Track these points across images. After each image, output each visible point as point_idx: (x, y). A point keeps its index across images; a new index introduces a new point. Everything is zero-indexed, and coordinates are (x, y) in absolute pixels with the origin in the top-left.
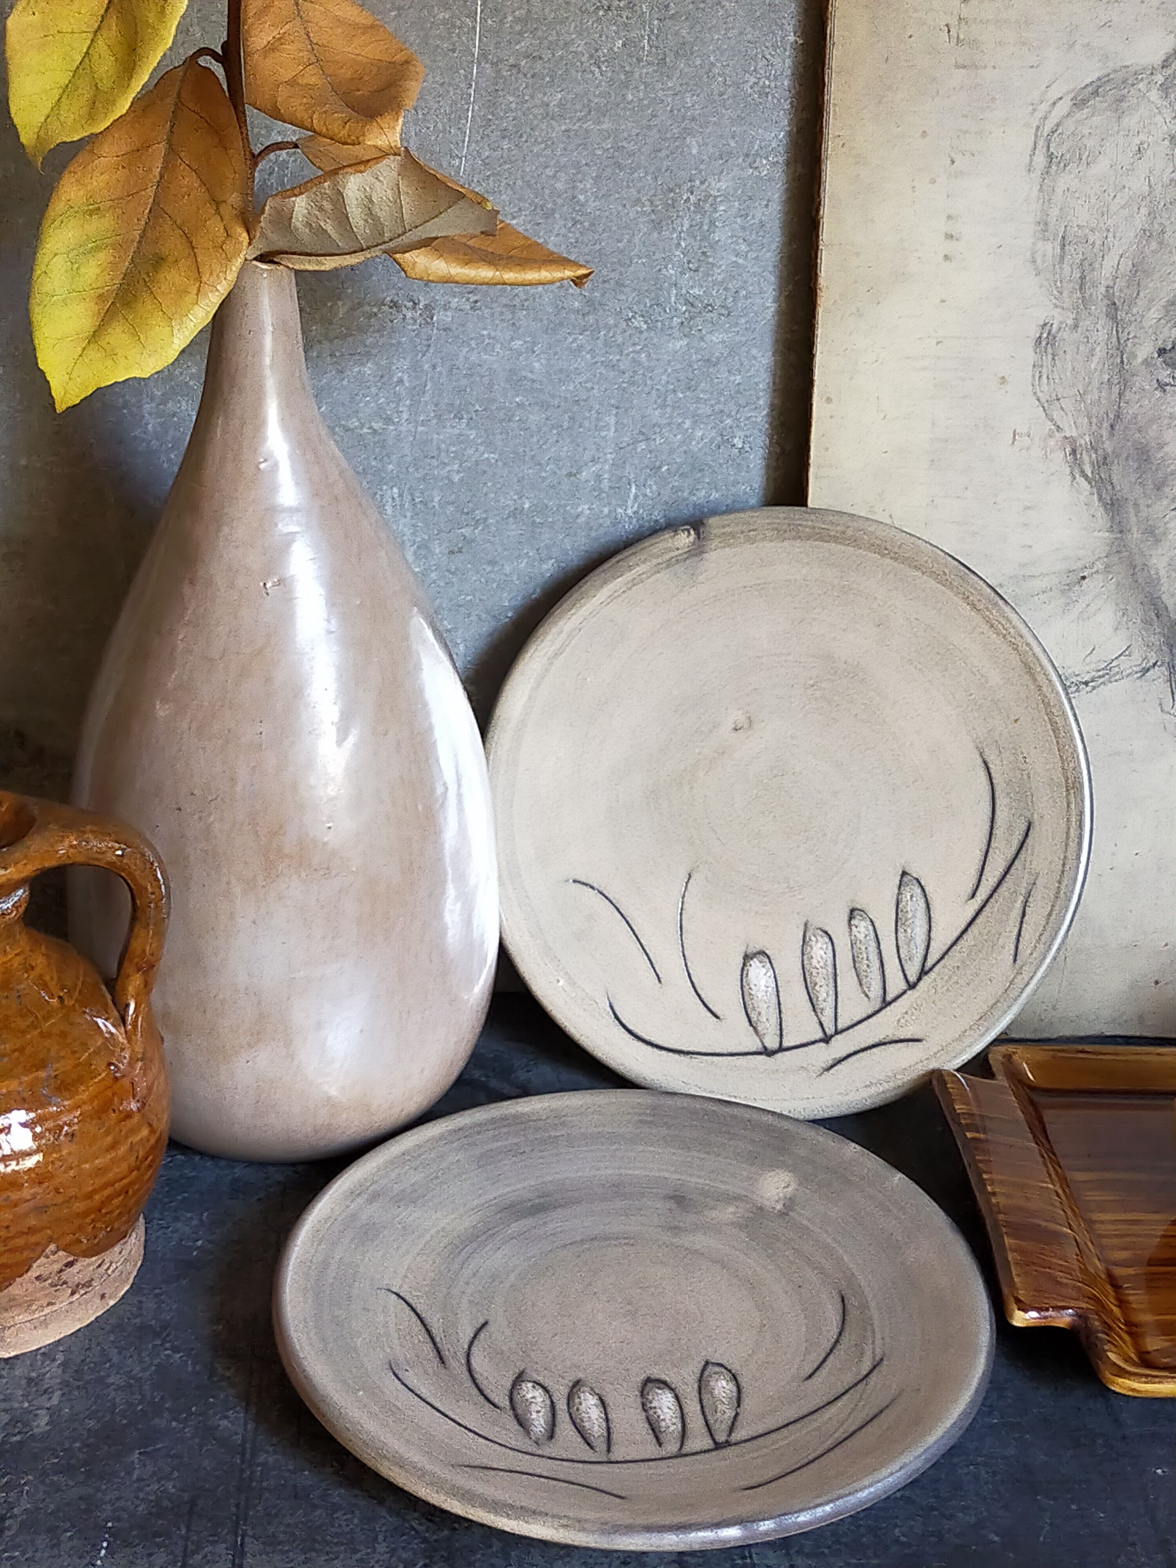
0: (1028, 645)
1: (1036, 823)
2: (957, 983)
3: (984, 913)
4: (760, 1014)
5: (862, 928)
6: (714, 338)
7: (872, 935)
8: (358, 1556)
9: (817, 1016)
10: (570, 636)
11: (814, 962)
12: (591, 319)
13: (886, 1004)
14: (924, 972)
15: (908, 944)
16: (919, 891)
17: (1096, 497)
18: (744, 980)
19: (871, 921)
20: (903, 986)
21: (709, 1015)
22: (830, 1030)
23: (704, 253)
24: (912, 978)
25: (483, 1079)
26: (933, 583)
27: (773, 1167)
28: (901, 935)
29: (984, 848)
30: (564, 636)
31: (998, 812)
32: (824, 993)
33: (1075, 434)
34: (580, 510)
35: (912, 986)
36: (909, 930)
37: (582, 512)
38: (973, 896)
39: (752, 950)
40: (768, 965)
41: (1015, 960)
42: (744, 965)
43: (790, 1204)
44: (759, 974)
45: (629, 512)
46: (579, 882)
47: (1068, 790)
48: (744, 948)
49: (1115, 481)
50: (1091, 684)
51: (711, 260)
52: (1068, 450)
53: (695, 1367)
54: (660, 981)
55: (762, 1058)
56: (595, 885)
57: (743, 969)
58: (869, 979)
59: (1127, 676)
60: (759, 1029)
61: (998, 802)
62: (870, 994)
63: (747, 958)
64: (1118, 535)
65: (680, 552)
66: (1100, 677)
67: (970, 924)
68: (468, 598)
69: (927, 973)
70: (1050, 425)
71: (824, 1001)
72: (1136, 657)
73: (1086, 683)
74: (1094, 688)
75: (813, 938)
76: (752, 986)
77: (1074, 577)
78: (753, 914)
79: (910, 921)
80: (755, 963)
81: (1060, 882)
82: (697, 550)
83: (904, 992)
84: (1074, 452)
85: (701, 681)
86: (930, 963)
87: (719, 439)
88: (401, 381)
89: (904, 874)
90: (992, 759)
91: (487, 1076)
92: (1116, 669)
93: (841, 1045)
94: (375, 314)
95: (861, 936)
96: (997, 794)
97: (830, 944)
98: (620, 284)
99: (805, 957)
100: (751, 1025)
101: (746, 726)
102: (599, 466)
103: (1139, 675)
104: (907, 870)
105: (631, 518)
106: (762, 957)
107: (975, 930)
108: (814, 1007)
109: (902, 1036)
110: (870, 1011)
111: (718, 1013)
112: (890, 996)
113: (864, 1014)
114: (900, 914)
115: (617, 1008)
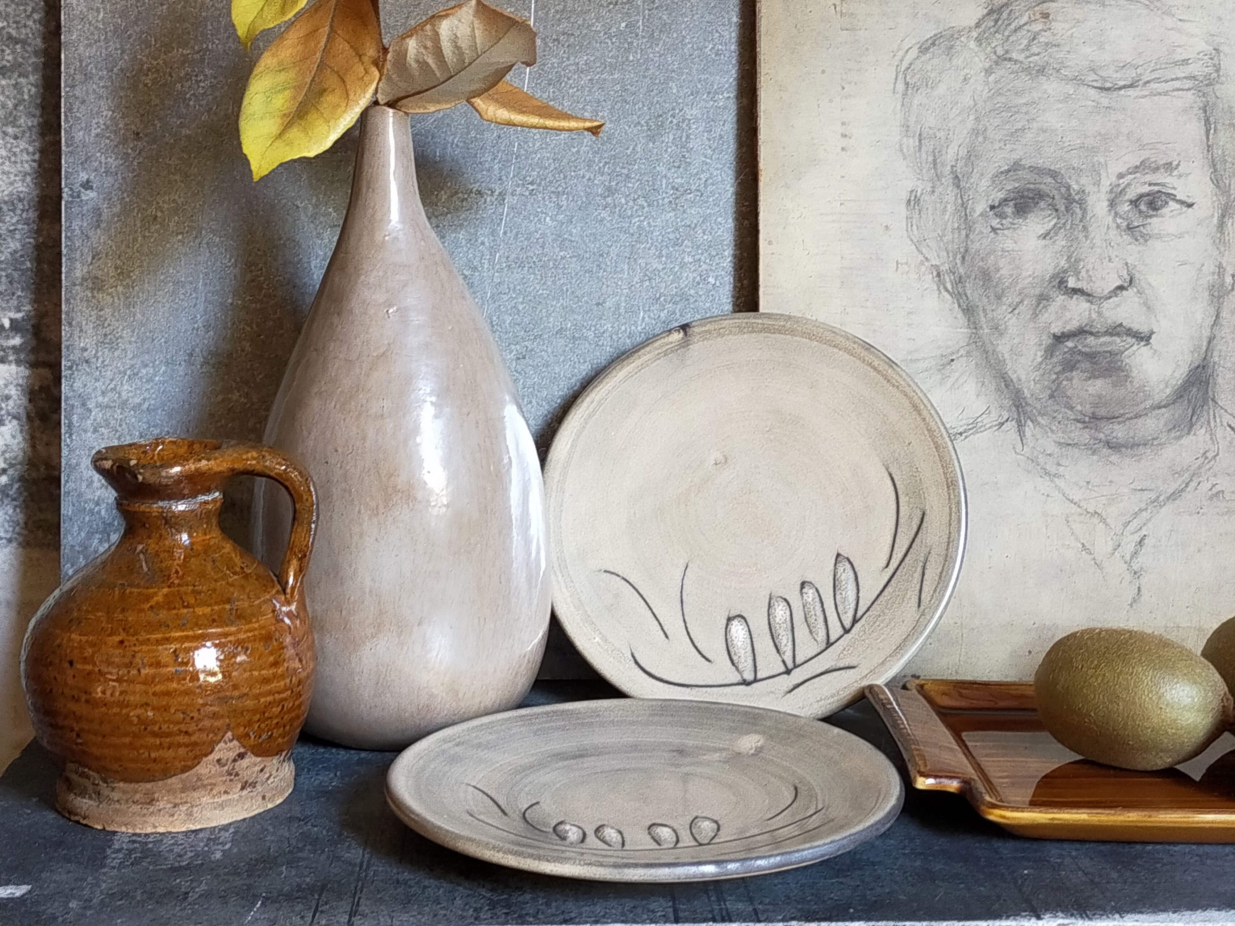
0: (914, 391)
1: (928, 512)
2: (879, 626)
3: (895, 577)
4: (739, 657)
5: (810, 593)
6: (693, 212)
7: (817, 599)
9: (781, 657)
11: (777, 620)
12: (609, 200)
13: (829, 644)
14: (855, 621)
15: (843, 603)
16: (848, 566)
17: (956, 305)
18: (728, 635)
19: (816, 589)
20: (840, 631)
21: (703, 660)
22: (790, 665)
23: (684, 156)
24: (848, 626)
26: (846, 356)
27: (747, 733)
28: (838, 597)
29: (893, 534)
31: (901, 508)
32: (785, 641)
33: (938, 263)
35: (847, 631)
36: (844, 593)
38: (887, 566)
39: (733, 614)
40: (744, 624)
41: (919, 606)
42: (727, 625)
43: (759, 750)
44: (738, 630)
45: (639, 328)
46: (609, 572)
47: (948, 487)
48: (727, 614)
49: (969, 295)
50: (964, 435)
51: (688, 160)
52: (935, 274)
53: (688, 819)
54: (667, 637)
55: (743, 687)
56: (620, 573)
57: (726, 628)
58: (816, 629)
59: (989, 428)
60: (740, 667)
61: (900, 500)
62: (819, 639)
63: (729, 619)
64: (974, 331)
65: (673, 345)
66: (970, 429)
67: (885, 587)
69: (857, 621)
70: (921, 257)
71: (786, 645)
72: (994, 415)
73: (961, 434)
74: (966, 437)
75: (776, 604)
76: (734, 638)
77: (945, 361)
78: (732, 589)
79: (844, 587)
80: (735, 622)
81: (947, 550)
82: (685, 344)
83: (842, 636)
84: (939, 275)
85: (691, 432)
86: (859, 613)
87: (698, 278)
88: (483, 243)
89: (838, 555)
90: (894, 470)
92: (981, 424)
93: (798, 675)
94: (466, 199)
95: (810, 600)
96: (900, 493)
97: (788, 607)
98: (628, 176)
99: (771, 616)
100: (733, 665)
101: (723, 462)
102: (618, 298)
103: (997, 427)
104: (841, 552)
105: (641, 333)
106: (740, 619)
107: (889, 589)
108: (778, 651)
109: (842, 665)
110: (819, 650)
111: (710, 658)
112: (832, 639)
113: (813, 654)
114: (837, 583)
115: (637, 657)
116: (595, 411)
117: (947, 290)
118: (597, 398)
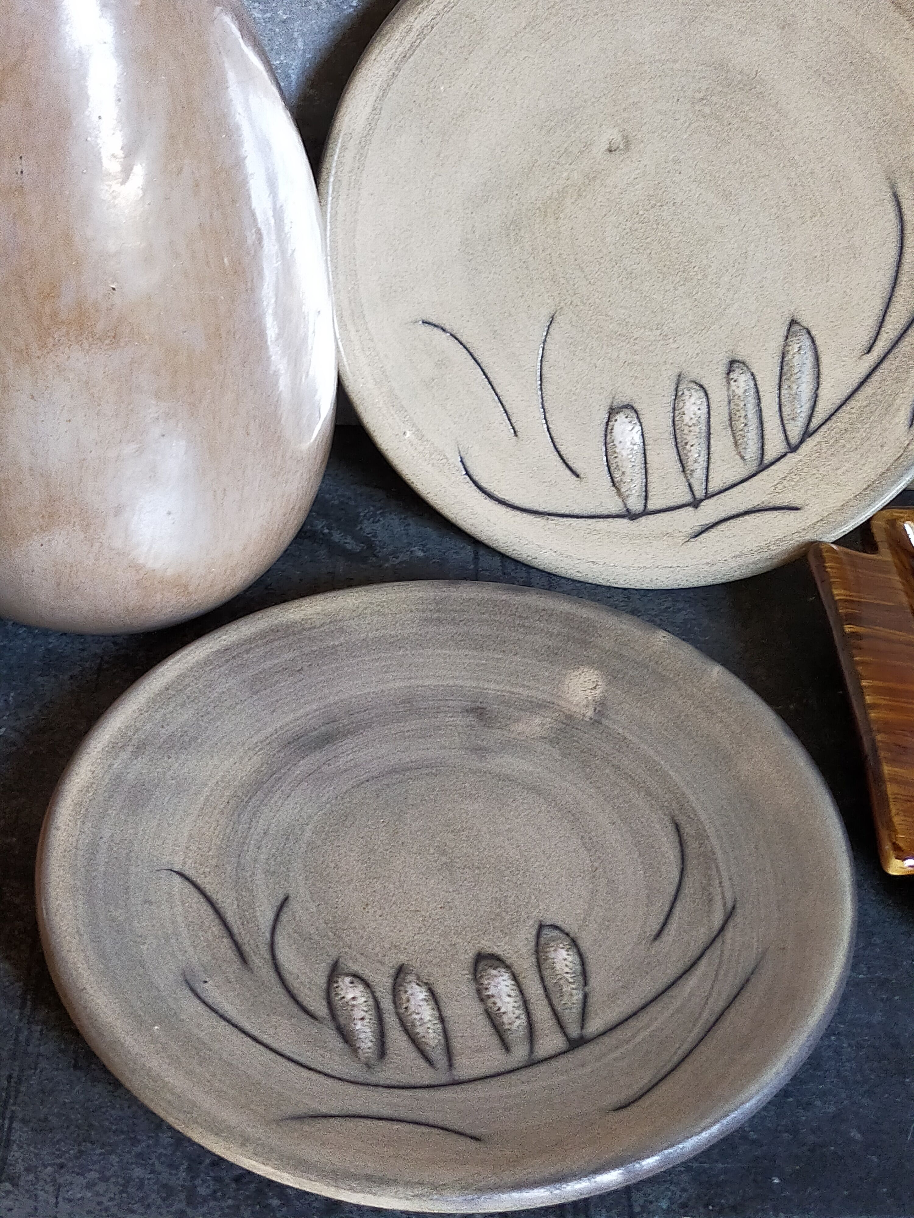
2: (844, 446)
3: (880, 371)
4: (623, 473)
5: (742, 381)
7: (752, 391)
8: (138, 1149)
9: (686, 477)
10: (422, 35)
11: (686, 418)
13: (763, 467)
14: (807, 434)
15: (792, 402)
16: (808, 342)
18: (609, 437)
19: (752, 374)
20: (782, 447)
21: (568, 472)
22: (700, 493)
24: (794, 441)
25: (326, 531)
28: (784, 392)
29: (886, 295)
30: (413, 34)
31: (906, 255)
32: (695, 453)
35: (793, 449)
36: (794, 386)
38: (869, 350)
39: (618, 403)
40: (636, 421)
41: (911, 425)
42: (609, 420)
44: (625, 429)
46: (429, 323)
48: (610, 401)
53: (527, 933)
54: (515, 434)
55: (624, 522)
56: (447, 327)
57: (607, 424)
58: (745, 439)
60: (623, 490)
61: (907, 243)
62: (747, 457)
63: (613, 412)
67: (862, 384)
69: (810, 436)
71: (696, 461)
75: (687, 393)
76: (616, 443)
78: (621, 363)
79: (795, 377)
80: (621, 418)
83: (784, 456)
85: (572, 91)
86: (815, 422)
89: (793, 322)
90: (903, 190)
91: (330, 528)
93: (710, 511)
95: (740, 392)
97: (705, 400)
99: (677, 412)
100: (614, 485)
101: (622, 147)
104: (798, 317)
106: (628, 411)
107: (868, 390)
108: (683, 468)
109: (778, 503)
110: (745, 474)
111: (578, 471)
112: (768, 458)
113: (738, 478)
114: (786, 368)
115: (468, 464)
116: (413, 48)
118: (417, 25)
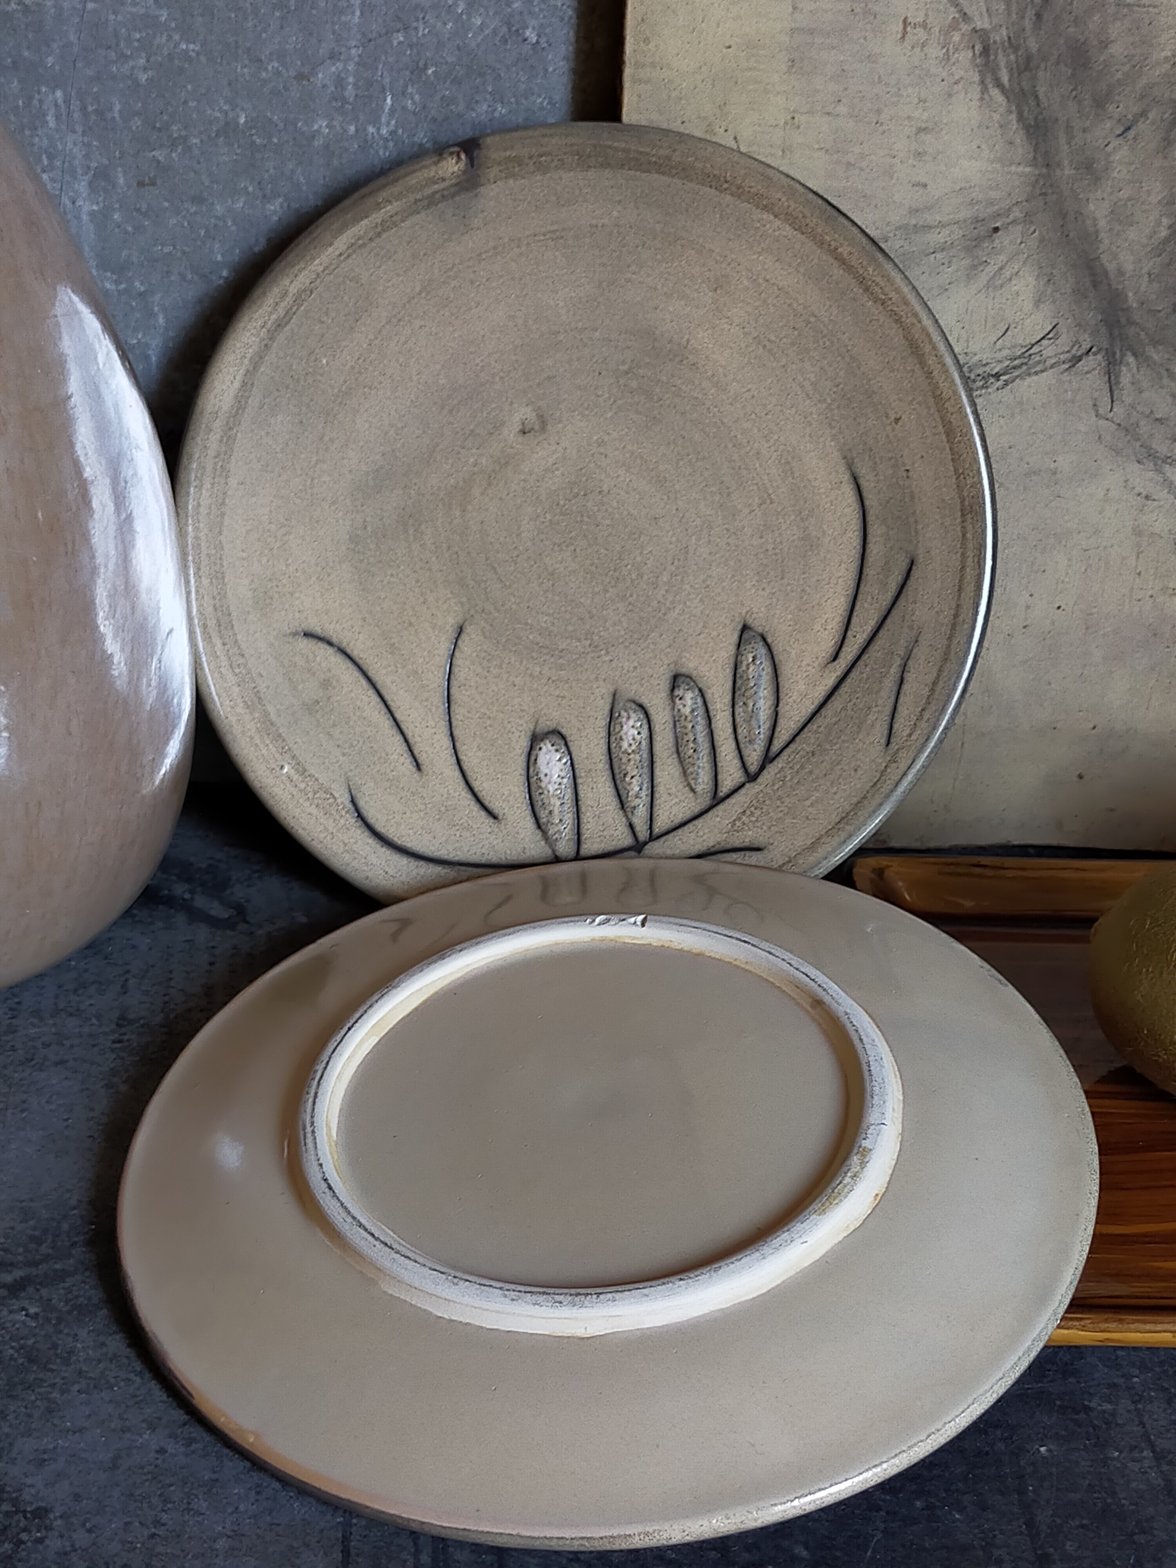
0: (915, 315)
1: (920, 559)
2: (811, 772)
3: (849, 681)
4: (551, 812)
5: (689, 700)
7: (701, 711)
9: (626, 816)
10: (299, 299)
11: (625, 745)
13: (717, 800)
14: (768, 759)
15: (748, 721)
16: (762, 651)
17: (1013, 117)
18: (531, 770)
19: (700, 690)
20: (739, 776)
21: (483, 813)
22: (643, 835)
24: (753, 768)
25: (187, 896)
26: (788, 231)
28: (739, 710)
29: (851, 592)
30: (289, 299)
31: (870, 546)
32: (636, 786)
33: (987, 26)
34: (316, 127)
35: (752, 777)
36: (751, 703)
37: (318, 131)
38: (835, 657)
39: (542, 728)
40: (564, 749)
41: (888, 743)
42: (531, 748)
44: (551, 760)
45: (384, 131)
46: (313, 636)
47: (963, 515)
48: (532, 728)
49: (1041, 96)
50: (1003, 378)
52: (978, 48)
54: (418, 767)
56: (335, 640)
57: (529, 754)
58: (696, 768)
59: (1052, 367)
60: (550, 833)
61: (871, 531)
62: (699, 789)
63: (536, 740)
64: (1044, 171)
65: (446, 184)
66: (1014, 368)
67: (829, 697)
68: (166, 250)
69: (772, 761)
70: (953, 13)
71: (637, 796)
72: (1064, 340)
73: (997, 376)
74: (1006, 383)
75: (624, 714)
76: (542, 776)
77: (982, 230)
78: (544, 681)
79: (752, 691)
80: (546, 746)
81: (950, 638)
82: (469, 182)
83: (742, 786)
84: (986, 51)
85: (477, 365)
86: (776, 745)
87: (505, 29)
89: (745, 628)
90: (863, 471)
91: (192, 892)
92: (1038, 358)
95: (687, 711)
96: (871, 518)
97: (645, 721)
99: (613, 739)
100: (539, 827)
101: (537, 427)
102: (340, 65)
103: (1067, 366)
104: (750, 622)
105: (386, 140)
106: (555, 739)
107: (836, 703)
108: (622, 805)
109: (737, 844)
110: (697, 810)
111: (496, 811)
112: (724, 790)
113: (689, 814)
114: (739, 682)
115: (361, 804)
116: (289, 315)
117: (999, 85)
118: (293, 290)
